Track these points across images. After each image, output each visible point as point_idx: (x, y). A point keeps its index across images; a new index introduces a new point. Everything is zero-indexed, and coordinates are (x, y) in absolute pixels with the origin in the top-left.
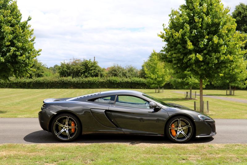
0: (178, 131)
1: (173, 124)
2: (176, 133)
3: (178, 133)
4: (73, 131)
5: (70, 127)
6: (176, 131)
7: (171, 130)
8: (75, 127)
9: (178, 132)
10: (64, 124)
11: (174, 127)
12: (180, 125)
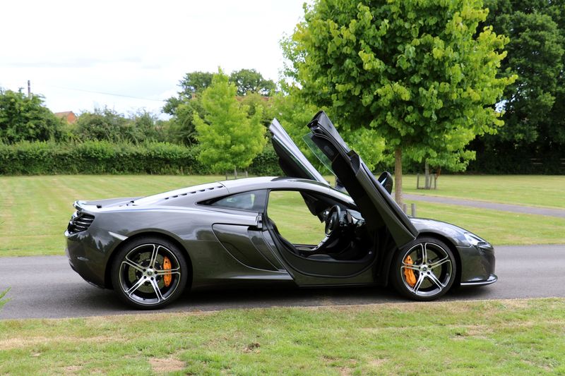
0: (421, 273)
1: (409, 257)
2: (417, 278)
3: (421, 278)
4: (168, 280)
5: (161, 272)
6: (417, 273)
7: (404, 269)
8: (172, 271)
9: (421, 275)
10: (146, 264)
11: (411, 263)
12: (425, 257)
